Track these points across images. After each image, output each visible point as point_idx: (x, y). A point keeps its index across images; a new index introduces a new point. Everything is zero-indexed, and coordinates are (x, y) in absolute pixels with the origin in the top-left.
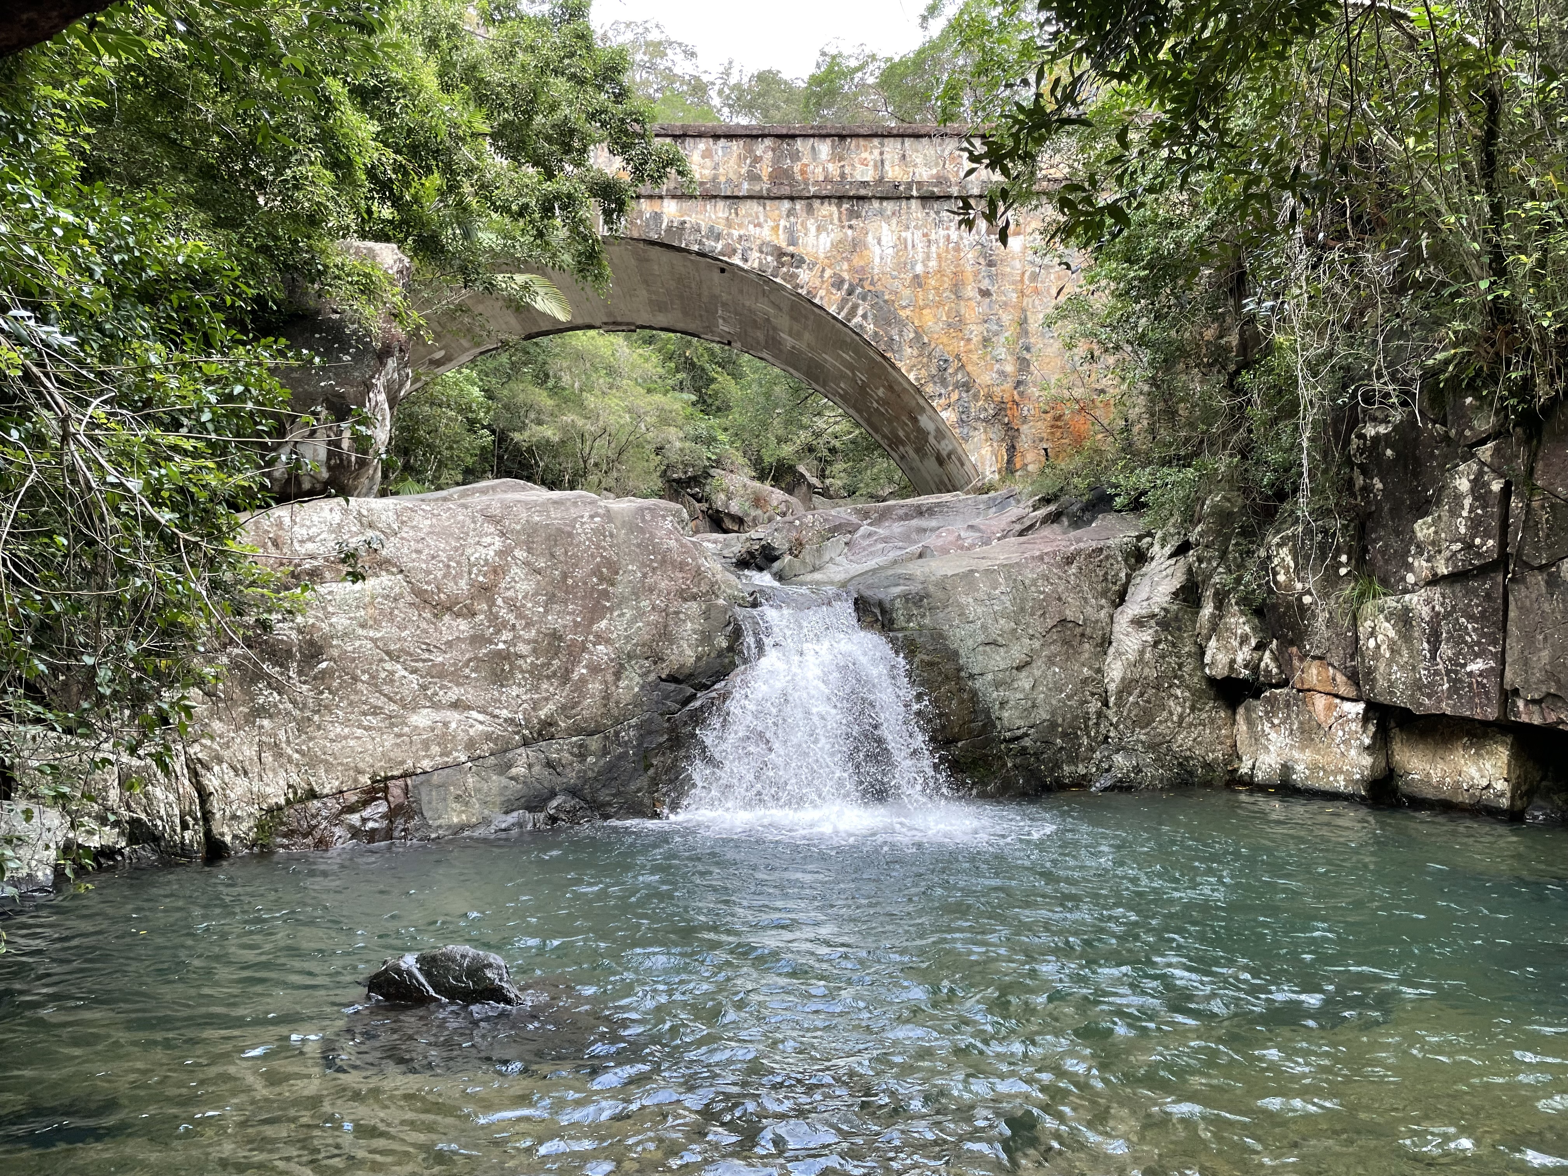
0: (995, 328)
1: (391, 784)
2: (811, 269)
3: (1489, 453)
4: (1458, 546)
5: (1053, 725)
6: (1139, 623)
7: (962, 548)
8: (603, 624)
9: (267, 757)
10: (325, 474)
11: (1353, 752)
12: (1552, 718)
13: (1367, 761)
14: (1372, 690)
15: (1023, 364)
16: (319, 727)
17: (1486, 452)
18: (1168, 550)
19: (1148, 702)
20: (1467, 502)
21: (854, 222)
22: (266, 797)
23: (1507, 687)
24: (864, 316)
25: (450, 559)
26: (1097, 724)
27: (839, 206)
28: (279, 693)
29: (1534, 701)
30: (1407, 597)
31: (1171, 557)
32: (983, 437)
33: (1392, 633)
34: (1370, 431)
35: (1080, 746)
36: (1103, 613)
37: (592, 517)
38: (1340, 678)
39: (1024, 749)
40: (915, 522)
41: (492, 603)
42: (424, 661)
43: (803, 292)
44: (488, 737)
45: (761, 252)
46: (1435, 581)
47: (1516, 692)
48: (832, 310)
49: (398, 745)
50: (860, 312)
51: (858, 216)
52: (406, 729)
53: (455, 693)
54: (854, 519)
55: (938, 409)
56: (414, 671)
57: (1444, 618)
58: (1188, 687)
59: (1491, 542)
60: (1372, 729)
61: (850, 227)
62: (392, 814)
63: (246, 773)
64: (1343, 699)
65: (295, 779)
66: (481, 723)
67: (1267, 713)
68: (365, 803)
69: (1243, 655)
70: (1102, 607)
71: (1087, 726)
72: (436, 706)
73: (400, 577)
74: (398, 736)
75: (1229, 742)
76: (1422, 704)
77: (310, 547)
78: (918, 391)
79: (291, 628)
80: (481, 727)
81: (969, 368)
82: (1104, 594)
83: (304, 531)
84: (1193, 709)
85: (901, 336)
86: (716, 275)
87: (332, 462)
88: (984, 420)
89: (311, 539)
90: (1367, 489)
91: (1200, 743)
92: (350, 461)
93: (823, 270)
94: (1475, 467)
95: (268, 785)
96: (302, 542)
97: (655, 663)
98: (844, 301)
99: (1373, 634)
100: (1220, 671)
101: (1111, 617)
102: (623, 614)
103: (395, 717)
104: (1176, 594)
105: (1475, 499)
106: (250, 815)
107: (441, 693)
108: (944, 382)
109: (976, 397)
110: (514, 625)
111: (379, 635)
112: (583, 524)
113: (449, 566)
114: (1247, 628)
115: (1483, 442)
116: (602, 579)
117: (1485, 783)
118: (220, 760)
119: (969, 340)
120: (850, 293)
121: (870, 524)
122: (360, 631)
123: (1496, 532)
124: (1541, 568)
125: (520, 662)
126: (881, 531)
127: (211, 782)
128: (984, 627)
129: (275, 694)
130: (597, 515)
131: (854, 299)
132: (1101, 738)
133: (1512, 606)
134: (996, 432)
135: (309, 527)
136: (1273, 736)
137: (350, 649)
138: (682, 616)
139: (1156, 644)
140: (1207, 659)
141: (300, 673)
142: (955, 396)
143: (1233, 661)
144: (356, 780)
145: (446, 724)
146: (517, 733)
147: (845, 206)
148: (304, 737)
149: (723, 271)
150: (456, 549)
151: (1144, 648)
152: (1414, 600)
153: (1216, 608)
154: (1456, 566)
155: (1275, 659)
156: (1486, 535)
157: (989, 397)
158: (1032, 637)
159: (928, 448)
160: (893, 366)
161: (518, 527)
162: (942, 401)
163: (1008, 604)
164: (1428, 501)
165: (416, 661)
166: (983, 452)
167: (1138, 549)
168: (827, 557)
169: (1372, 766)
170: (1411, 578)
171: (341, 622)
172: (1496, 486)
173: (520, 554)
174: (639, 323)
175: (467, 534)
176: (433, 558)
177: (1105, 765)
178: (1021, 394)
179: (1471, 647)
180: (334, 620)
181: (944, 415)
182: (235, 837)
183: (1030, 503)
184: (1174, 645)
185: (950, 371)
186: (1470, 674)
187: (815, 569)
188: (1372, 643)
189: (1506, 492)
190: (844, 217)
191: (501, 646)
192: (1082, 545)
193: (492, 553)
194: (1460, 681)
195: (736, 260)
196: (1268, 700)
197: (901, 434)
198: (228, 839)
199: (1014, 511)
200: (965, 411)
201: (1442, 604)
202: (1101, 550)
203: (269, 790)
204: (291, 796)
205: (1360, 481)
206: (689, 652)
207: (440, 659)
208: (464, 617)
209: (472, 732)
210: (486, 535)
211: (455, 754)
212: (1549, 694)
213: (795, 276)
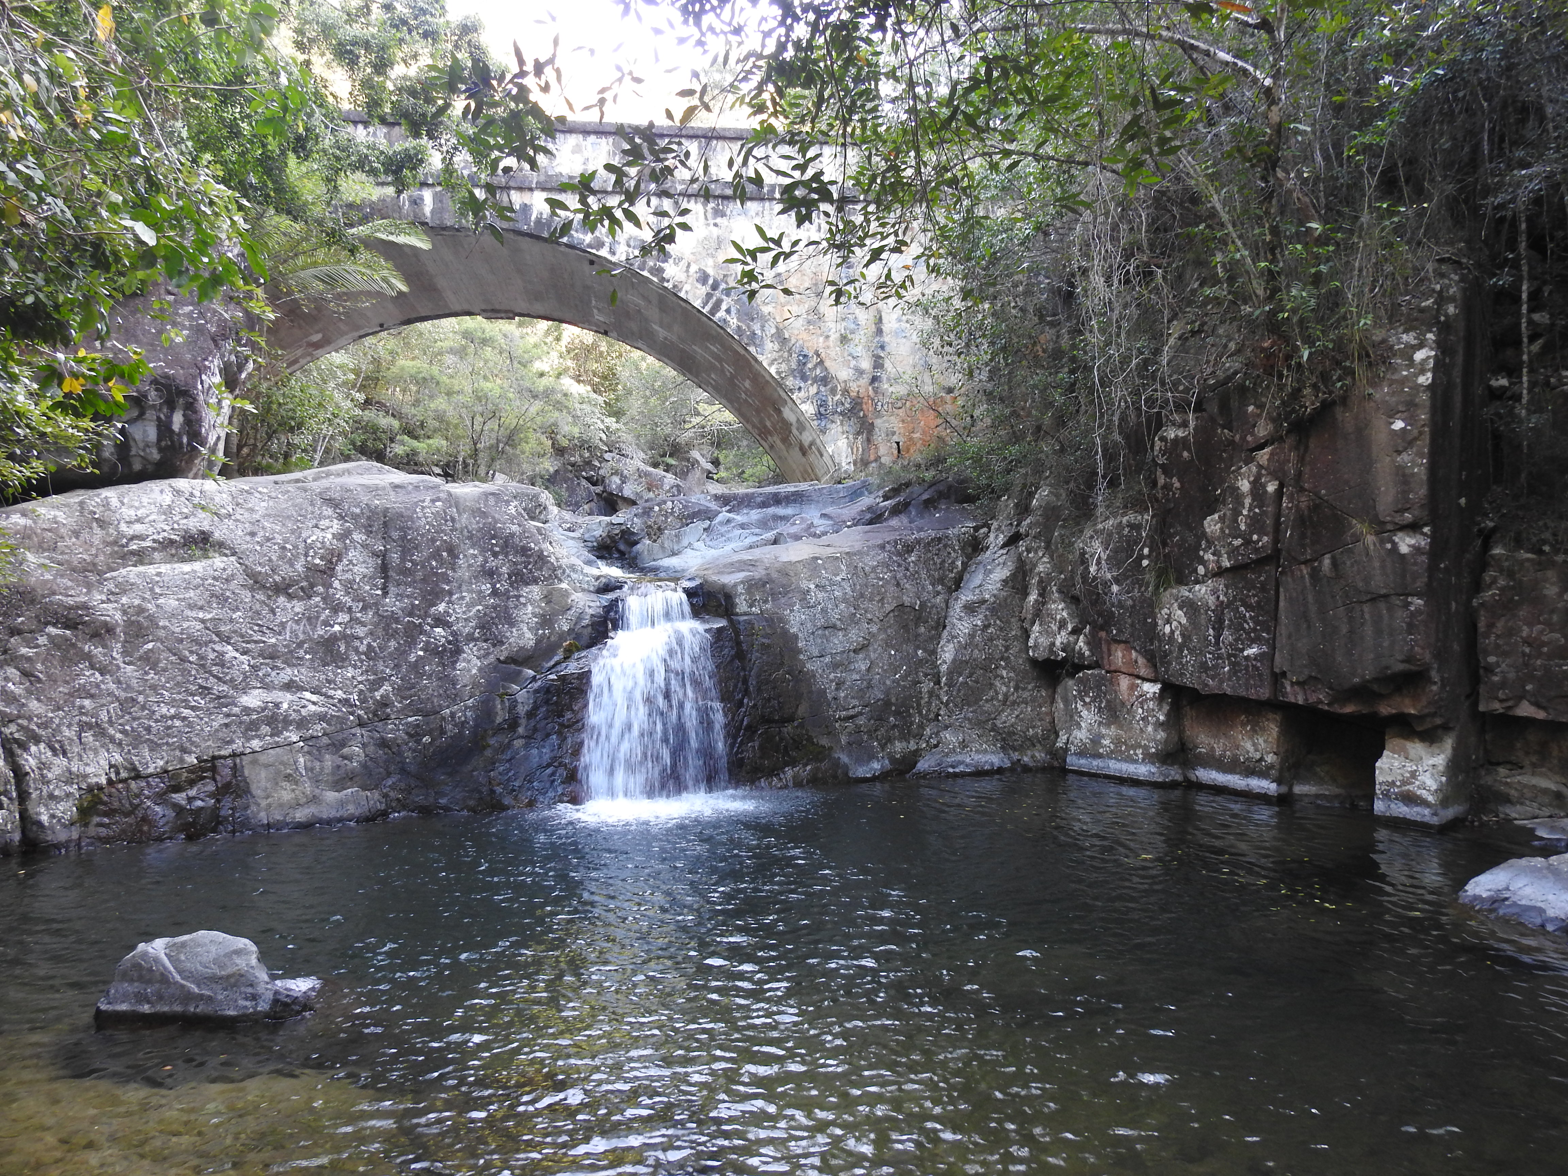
0: (853, 326)
1: (218, 763)
2: (676, 264)
3: (1266, 457)
4: (1238, 542)
5: (887, 703)
6: (970, 609)
7: (815, 535)
8: (442, 607)
9: (88, 737)
10: (156, 455)
11: (1150, 729)
12: (1313, 699)
13: (1161, 735)
14: (1166, 672)
15: (878, 363)
16: (143, 708)
17: (1264, 456)
18: (1001, 539)
19: (977, 682)
20: (1248, 501)
21: (719, 220)
22: (86, 776)
23: (1277, 670)
24: (728, 311)
25: (286, 541)
26: (929, 703)
27: (705, 205)
28: (102, 674)
29: (1298, 683)
30: (1197, 587)
31: (1002, 547)
32: (840, 429)
33: (1184, 621)
34: (1171, 433)
35: (912, 723)
36: (939, 599)
37: (433, 501)
38: (1141, 661)
39: (858, 727)
40: (772, 510)
41: (328, 586)
42: (256, 642)
43: (669, 285)
44: (322, 717)
45: (629, 246)
46: (1220, 572)
47: (1284, 674)
48: (697, 304)
49: (226, 725)
50: (724, 307)
51: (723, 215)
52: (236, 710)
53: (288, 674)
54: (713, 506)
55: (798, 402)
56: (244, 653)
57: (1228, 606)
58: (1013, 669)
59: (1265, 539)
60: (1166, 708)
61: (716, 225)
62: (220, 793)
63: (65, 754)
64: (1144, 679)
65: (117, 758)
66: (314, 703)
67: (1079, 692)
68: (192, 783)
69: (1061, 639)
70: (938, 593)
71: (919, 704)
72: (267, 687)
73: (233, 559)
74: (228, 715)
75: (1048, 719)
76: (1207, 685)
77: (138, 528)
78: (780, 385)
79: (115, 609)
80: (312, 708)
81: (827, 364)
82: (941, 580)
83: (132, 513)
84: (1017, 688)
85: (763, 330)
86: (586, 267)
87: (163, 444)
88: (841, 414)
89: (139, 520)
90: (1167, 487)
91: (1022, 720)
92: (181, 443)
93: (689, 266)
94: (1254, 469)
95: (87, 765)
96: (129, 523)
97: (494, 645)
98: (709, 296)
99: (1168, 621)
100: (1040, 654)
101: (947, 602)
102: (463, 598)
103: (225, 697)
104: (1005, 582)
105: (1253, 500)
106: (68, 795)
107: (274, 674)
108: (804, 378)
109: (833, 391)
110: (350, 608)
111: (209, 616)
112: (423, 508)
113: (284, 548)
114: (1065, 614)
115: (1261, 447)
116: (441, 562)
117: (1258, 756)
118: (37, 740)
119: (827, 337)
120: (715, 287)
121: (729, 511)
122: (188, 613)
123: (1270, 529)
124: (1305, 562)
125: (357, 643)
126: (739, 518)
127: (29, 762)
128: (824, 611)
129: (97, 674)
130: (438, 499)
131: (717, 294)
132: (932, 716)
133: (1282, 597)
134: (851, 426)
135: (137, 508)
136: (1085, 713)
137: (178, 630)
138: (522, 600)
139: (986, 627)
140: (1031, 643)
141: (125, 653)
142: (813, 390)
143: (1053, 644)
144: (182, 760)
145: (277, 705)
146: (352, 714)
147: (711, 205)
148: (127, 717)
149: (592, 263)
150: (293, 532)
151: (975, 631)
152: (1202, 591)
153: (1040, 595)
154: (1237, 560)
155: (1088, 643)
156: (1262, 533)
157: (846, 391)
158: (870, 621)
159: (792, 439)
160: (756, 360)
161: (358, 511)
162: (802, 394)
163: (848, 590)
164: (1217, 500)
165: (248, 642)
166: (840, 443)
167: (975, 538)
168: (685, 542)
169: (1166, 741)
170: (1201, 570)
171: (170, 603)
172: (1271, 488)
173: (358, 537)
174: (518, 310)
175: (305, 517)
176: (268, 540)
177: (933, 741)
178: (876, 391)
179: (1248, 633)
180: (161, 601)
181: (804, 407)
182: (53, 816)
183: (881, 493)
184: (1001, 629)
185: (810, 366)
186: (1247, 658)
187: (674, 554)
188: (1167, 629)
189: (1279, 493)
190: (709, 215)
191: (337, 628)
192: (922, 535)
193: (330, 536)
194: (1239, 664)
195: (604, 253)
196: (1081, 681)
197: (768, 424)
198: (45, 818)
199: (866, 501)
200: (823, 404)
201: (1225, 594)
202: (940, 540)
203: (89, 770)
204: (113, 776)
205: (1162, 480)
206: (529, 635)
207: (273, 640)
208: (300, 599)
209: (304, 712)
210: (325, 518)
211: (287, 734)
212: (1310, 677)
213: (661, 270)
